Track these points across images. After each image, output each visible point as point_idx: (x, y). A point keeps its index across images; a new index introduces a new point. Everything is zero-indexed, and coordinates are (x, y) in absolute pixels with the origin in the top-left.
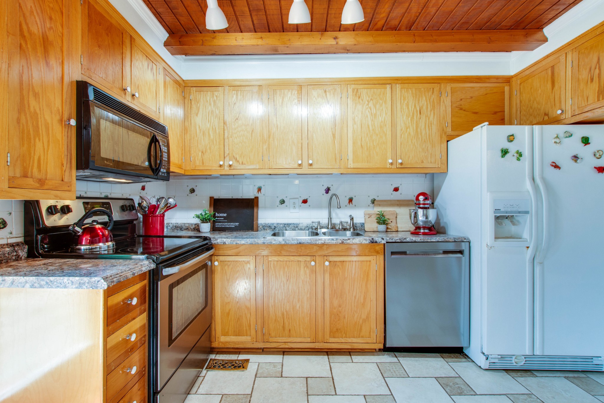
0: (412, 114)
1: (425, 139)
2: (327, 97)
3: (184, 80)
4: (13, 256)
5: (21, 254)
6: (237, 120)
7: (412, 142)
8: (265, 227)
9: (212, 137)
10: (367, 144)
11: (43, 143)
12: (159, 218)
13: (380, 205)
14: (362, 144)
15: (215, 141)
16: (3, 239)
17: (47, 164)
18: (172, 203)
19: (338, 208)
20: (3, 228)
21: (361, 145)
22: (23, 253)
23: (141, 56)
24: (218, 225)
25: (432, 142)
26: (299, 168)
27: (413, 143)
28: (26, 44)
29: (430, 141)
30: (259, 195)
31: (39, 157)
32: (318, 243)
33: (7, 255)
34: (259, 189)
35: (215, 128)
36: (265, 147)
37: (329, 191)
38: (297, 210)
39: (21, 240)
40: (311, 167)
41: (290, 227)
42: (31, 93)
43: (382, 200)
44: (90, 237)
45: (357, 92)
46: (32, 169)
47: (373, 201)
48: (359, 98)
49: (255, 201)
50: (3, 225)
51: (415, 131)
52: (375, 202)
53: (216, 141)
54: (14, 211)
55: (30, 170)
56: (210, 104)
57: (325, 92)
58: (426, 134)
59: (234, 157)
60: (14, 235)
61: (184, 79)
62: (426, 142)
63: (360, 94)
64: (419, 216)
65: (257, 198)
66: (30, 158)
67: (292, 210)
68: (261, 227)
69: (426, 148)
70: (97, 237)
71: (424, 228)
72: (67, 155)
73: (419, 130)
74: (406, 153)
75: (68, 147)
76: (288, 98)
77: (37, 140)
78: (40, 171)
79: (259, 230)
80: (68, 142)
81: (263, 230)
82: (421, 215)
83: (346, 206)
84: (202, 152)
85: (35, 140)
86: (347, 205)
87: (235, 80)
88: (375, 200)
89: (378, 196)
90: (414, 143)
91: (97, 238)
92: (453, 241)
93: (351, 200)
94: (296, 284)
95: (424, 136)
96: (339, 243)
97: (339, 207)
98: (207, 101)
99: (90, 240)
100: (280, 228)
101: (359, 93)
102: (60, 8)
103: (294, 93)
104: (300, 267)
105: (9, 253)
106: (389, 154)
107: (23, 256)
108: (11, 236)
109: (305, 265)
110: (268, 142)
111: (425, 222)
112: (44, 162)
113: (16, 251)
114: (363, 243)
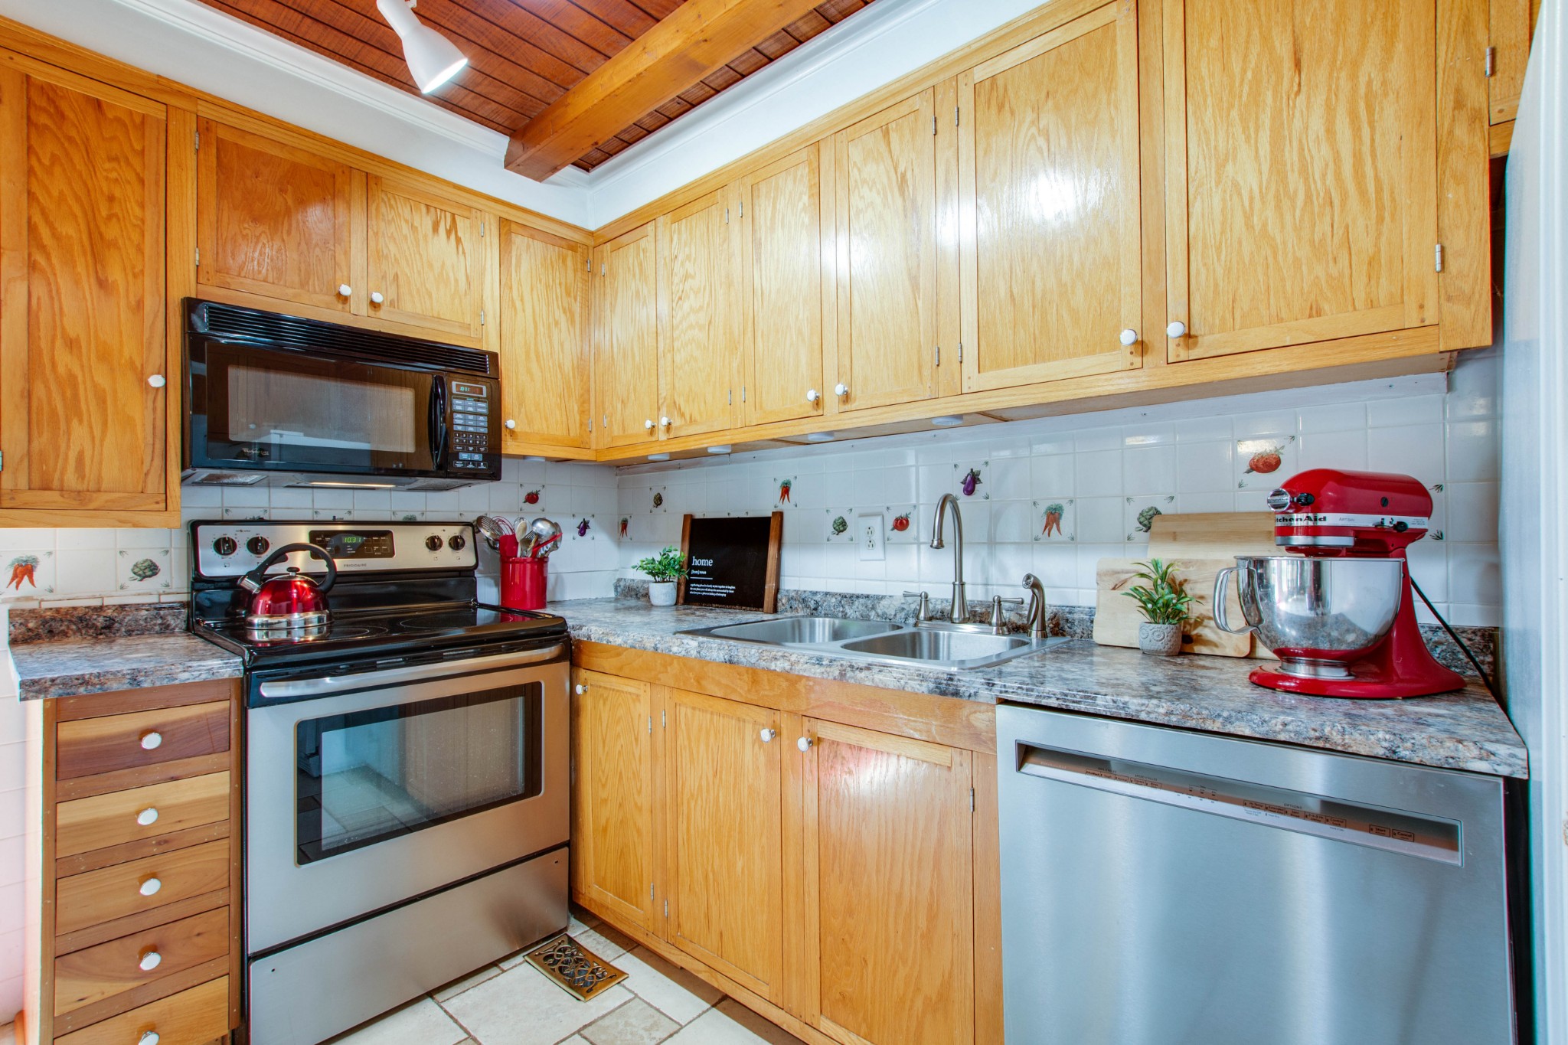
0: (1246, 89)
1: (1328, 192)
2: (890, 151)
3: (592, 234)
4: (155, 625)
5: (172, 622)
6: (680, 302)
7: (1249, 226)
8: (793, 602)
9: (637, 359)
10: (1034, 283)
11: (91, 428)
12: (528, 566)
13: (1174, 537)
14: (1015, 291)
15: (642, 369)
16: (151, 594)
17: (100, 463)
18: (544, 533)
19: (931, 546)
20: (150, 576)
21: (1012, 295)
22: (178, 622)
23: (407, 210)
24: (696, 589)
25: (1379, 190)
26: (816, 413)
27: (1257, 228)
28: (48, 258)
29: (1362, 192)
30: (786, 507)
31: (79, 452)
32: (773, 667)
33: (141, 622)
34: (786, 490)
35: (643, 334)
36: (735, 365)
37: (977, 486)
38: (878, 552)
39: (185, 598)
40: (848, 407)
41: (854, 607)
42: (59, 343)
43: (1188, 515)
44: (271, 600)
45: (992, 89)
46: (62, 474)
47: (1149, 520)
48: (1001, 107)
49: (774, 524)
50: (151, 570)
51: (1265, 168)
52: (1156, 524)
53: (644, 368)
54: (175, 548)
55: (57, 476)
56: (634, 276)
57: (884, 136)
58: (1337, 159)
59: (675, 403)
60: (174, 588)
61: (592, 228)
62: (1336, 202)
63: (1006, 90)
64: (1276, 596)
65: (779, 515)
66: (58, 456)
67: (866, 554)
68: (784, 601)
69: (1339, 232)
70: (284, 601)
71: (1314, 656)
72: (154, 444)
73: (1291, 156)
74: (1216, 285)
75: (154, 428)
76: (787, 197)
77: (75, 423)
78: (81, 476)
79: (779, 609)
80: (154, 419)
81: (789, 609)
82: (1285, 589)
83: (1036, 539)
84: (623, 402)
85: (68, 422)
86: (1040, 535)
87: (674, 193)
88: (1158, 513)
89: (1172, 498)
90: (1265, 225)
91: (284, 604)
92: (1381, 752)
93: (1053, 517)
94: (734, 792)
95: (1324, 176)
96: (831, 677)
97: (935, 543)
98: (629, 268)
99: (270, 605)
100: (830, 606)
101: (1001, 91)
102: (138, 175)
103: (802, 176)
104: (743, 739)
105: (146, 619)
106: (1129, 308)
107: (176, 626)
108: (167, 590)
109: (755, 737)
110: (742, 348)
111: (1309, 626)
112: (92, 461)
113: (161, 617)
114: (908, 689)
